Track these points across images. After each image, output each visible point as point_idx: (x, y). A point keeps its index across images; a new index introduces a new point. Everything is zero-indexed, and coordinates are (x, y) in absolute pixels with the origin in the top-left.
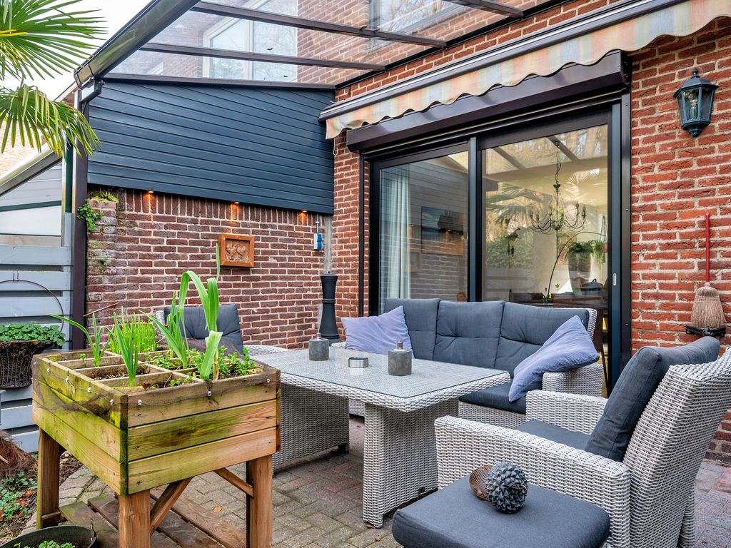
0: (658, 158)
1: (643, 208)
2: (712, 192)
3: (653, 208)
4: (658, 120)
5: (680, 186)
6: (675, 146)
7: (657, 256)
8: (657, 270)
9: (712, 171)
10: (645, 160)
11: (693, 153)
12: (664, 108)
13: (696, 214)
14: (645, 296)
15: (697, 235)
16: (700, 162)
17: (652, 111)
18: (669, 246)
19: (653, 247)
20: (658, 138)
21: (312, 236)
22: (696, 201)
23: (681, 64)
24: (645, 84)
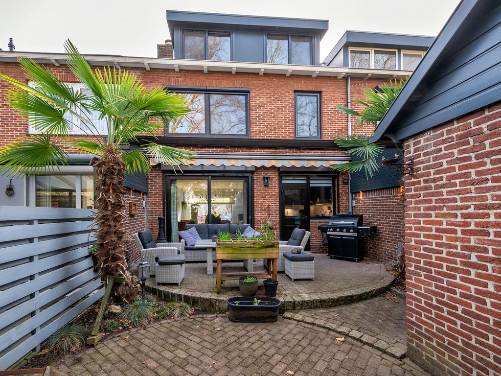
0: (259, 191)
1: (256, 201)
2: (269, 199)
3: (258, 201)
4: (259, 182)
5: (263, 197)
6: (263, 188)
7: (259, 212)
8: (259, 215)
9: (269, 195)
10: (257, 191)
11: (265, 191)
12: (260, 180)
13: (266, 204)
14: (257, 221)
15: (267, 208)
16: (267, 193)
17: (258, 180)
18: (262, 210)
19: (258, 210)
20: (259, 186)
21: (143, 202)
22: (266, 201)
23: (263, 171)
24: (256, 173)
